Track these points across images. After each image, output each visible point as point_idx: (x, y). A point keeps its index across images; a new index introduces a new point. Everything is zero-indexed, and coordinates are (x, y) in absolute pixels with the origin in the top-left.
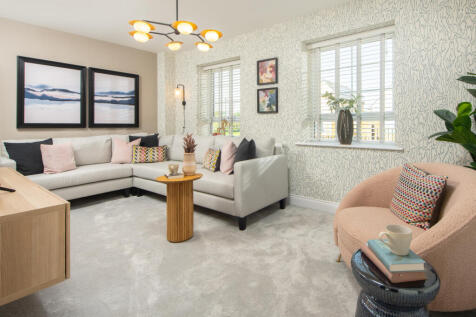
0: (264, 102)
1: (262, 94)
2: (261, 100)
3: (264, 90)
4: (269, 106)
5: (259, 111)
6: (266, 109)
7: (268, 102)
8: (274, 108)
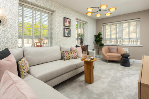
0: (66, 32)
1: (65, 30)
2: (65, 32)
3: (66, 28)
4: (68, 34)
5: (64, 36)
6: (67, 35)
7: (67, 33)
8: (69, 35)
